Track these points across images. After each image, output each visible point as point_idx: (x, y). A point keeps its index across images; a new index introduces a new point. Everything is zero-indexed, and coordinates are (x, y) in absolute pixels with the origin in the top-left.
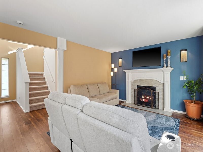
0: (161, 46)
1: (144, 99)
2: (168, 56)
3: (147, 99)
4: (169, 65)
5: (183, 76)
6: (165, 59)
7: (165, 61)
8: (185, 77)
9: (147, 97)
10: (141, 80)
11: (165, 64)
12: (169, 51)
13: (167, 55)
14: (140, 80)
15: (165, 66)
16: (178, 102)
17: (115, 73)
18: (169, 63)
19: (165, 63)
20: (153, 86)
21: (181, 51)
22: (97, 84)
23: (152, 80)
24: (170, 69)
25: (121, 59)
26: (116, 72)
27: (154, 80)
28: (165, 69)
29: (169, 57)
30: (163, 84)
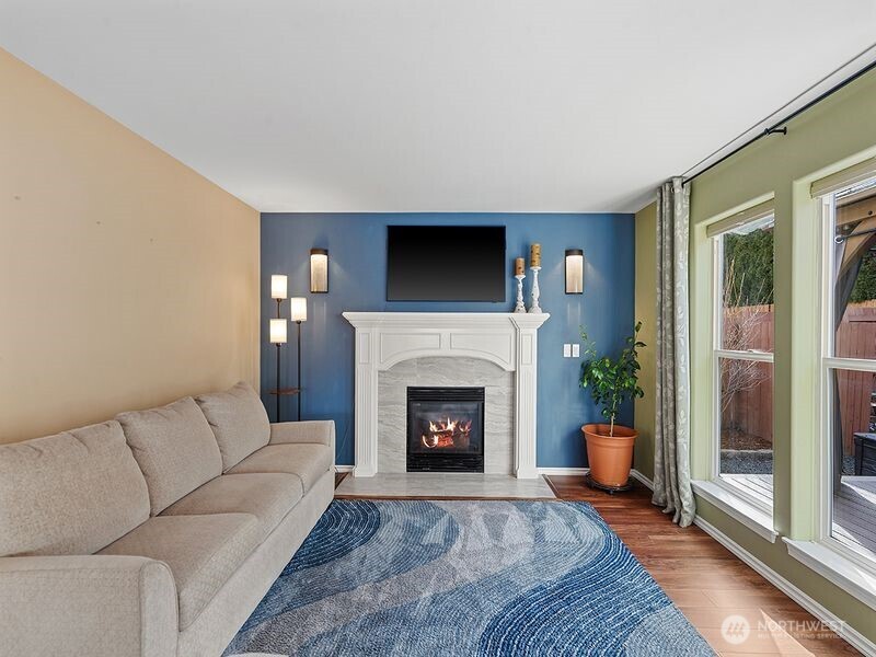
0: (504, 224)
1: (436, 434)
2: (532, 268)
3: (450, 431)
4: (536, 303)
5: (572, 343)
6: (521, 277)
7: (520, 286)
8: (576, 347)
9: (446, 425)
10: (425, 362)
11: (520, 297)
12: (537, 248)
13: (529, 263)
14: (423, 361)
15: (521, 304)
16: (557, 437)
17: (295, 328)
18: (536, 292)
19: (520, 293)
20: (476, 384)
21: (568, 253)
22: (198, 401)
23: (473, 359)
24: (539, 317)
25: (326, 252)
26: (299, 322)
27: (479, 359)
28: (520, 316)
29: (536, 269)
30: (514, 373)
